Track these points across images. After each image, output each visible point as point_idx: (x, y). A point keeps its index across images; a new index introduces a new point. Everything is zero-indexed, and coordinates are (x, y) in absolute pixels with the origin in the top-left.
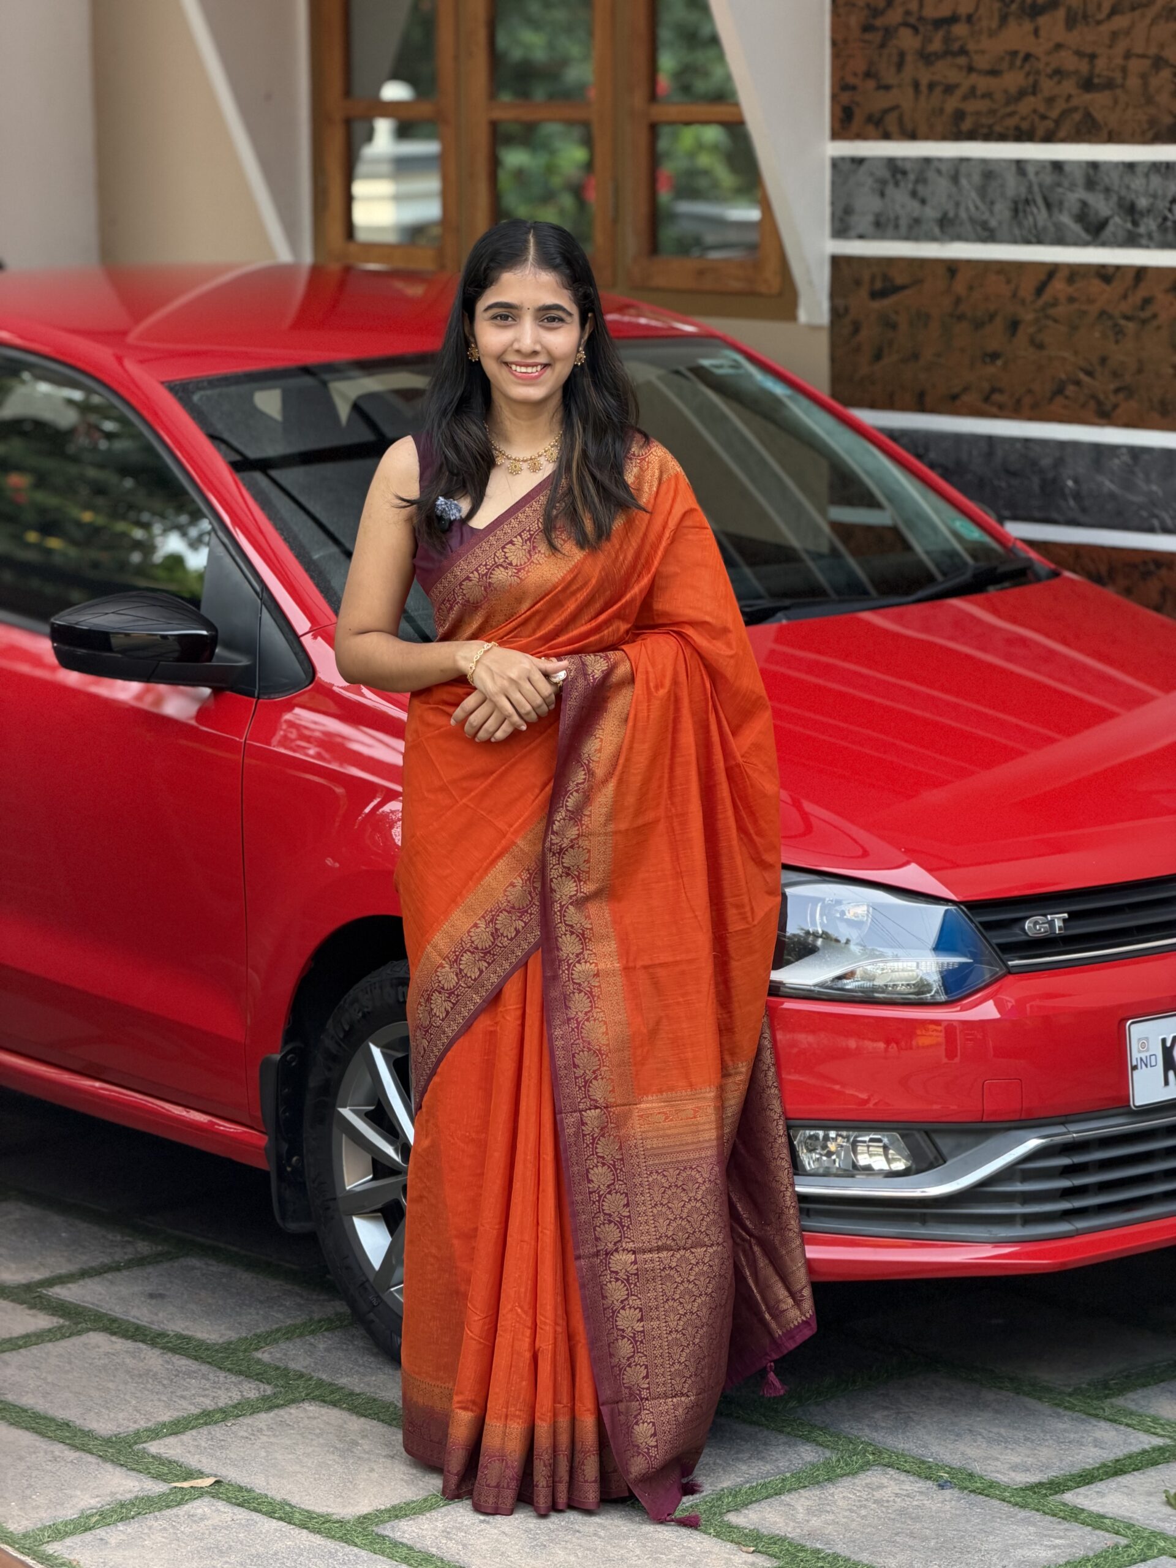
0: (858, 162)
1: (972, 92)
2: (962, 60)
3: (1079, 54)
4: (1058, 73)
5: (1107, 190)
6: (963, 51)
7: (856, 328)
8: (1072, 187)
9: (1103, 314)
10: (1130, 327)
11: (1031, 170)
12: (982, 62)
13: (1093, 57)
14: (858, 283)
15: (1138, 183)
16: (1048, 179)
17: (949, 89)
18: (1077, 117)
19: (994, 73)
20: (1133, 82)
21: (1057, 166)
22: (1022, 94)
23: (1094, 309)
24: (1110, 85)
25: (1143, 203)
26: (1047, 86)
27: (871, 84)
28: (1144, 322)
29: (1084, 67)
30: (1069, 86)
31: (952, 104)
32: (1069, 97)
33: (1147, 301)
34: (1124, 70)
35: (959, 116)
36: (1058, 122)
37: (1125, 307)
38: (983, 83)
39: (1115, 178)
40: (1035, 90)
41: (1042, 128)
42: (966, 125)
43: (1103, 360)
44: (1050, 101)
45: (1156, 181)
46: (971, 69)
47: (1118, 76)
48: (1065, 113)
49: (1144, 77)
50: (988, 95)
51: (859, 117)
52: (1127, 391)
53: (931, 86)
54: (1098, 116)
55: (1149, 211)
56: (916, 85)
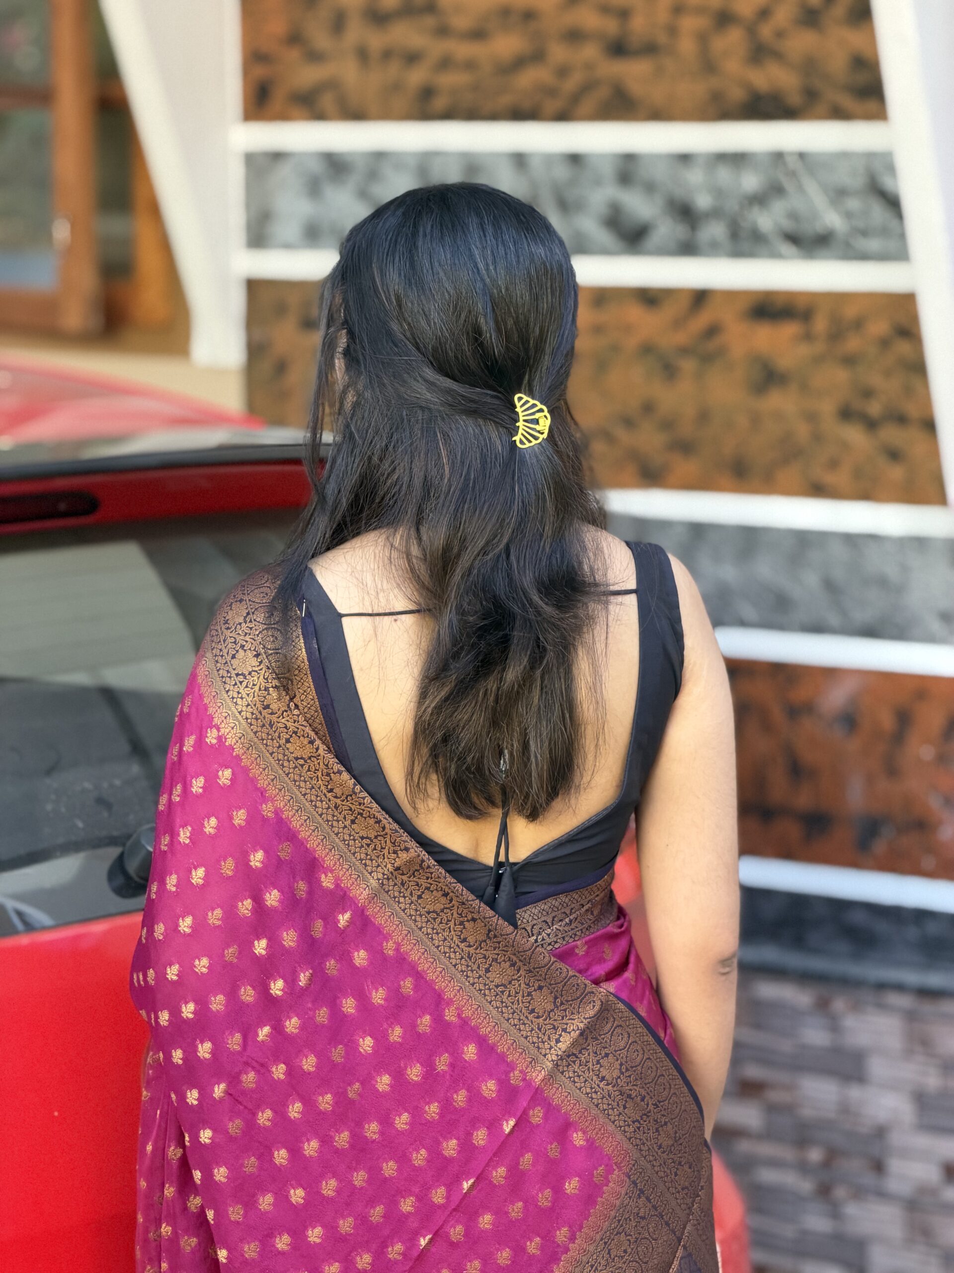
0: (277, 156)
1: (445, 63)
2: (430, 21)
3: (605, 10)
4: (574, 36)
5: (650, 188)
6: (431, 8)
7: (281, 367)
8: (598, 182)
9: (647, 349)
10: (688, 366)
11: (535, 164)
12: (461, 22)
13: (624, 14)
14: (281, 309)
15: (695, 177)
16: (562, 172)
17: (412, 58)
18: (603, 93)
19: (478, 34)
20: (687, 46)
21: (575, 159)
22: (519, 63)
23: (632, 343)
24: (650, 49)
25: (703, 201)
26: (558, 53)
27: (294, 54)
28: (707, 359)
29: (611, 26)
30: (590, 52)
31: (417, 77)
32: (589, 66)
33: (712, 331)
34: (672, 31)
35: (427, 93)
36: (576, 98)
37: (681, 338)
38: (463, 50)
39: (660, 173)
40: (537, 56)
41: (551, 105)
42: (440, 103)
43: (648, 408)
44: (563, 72)
45: (724, 175)
46: (443, 31)
47: (662, 38)
48: (587, 88)
49: (703, 39)
50: (470, 65)
51: (279, 96)
52: (685, 447)
53: (387, 55)
54: (636, 88)
55: (715, 213)
56: (363, 55)
